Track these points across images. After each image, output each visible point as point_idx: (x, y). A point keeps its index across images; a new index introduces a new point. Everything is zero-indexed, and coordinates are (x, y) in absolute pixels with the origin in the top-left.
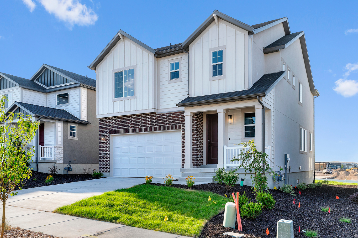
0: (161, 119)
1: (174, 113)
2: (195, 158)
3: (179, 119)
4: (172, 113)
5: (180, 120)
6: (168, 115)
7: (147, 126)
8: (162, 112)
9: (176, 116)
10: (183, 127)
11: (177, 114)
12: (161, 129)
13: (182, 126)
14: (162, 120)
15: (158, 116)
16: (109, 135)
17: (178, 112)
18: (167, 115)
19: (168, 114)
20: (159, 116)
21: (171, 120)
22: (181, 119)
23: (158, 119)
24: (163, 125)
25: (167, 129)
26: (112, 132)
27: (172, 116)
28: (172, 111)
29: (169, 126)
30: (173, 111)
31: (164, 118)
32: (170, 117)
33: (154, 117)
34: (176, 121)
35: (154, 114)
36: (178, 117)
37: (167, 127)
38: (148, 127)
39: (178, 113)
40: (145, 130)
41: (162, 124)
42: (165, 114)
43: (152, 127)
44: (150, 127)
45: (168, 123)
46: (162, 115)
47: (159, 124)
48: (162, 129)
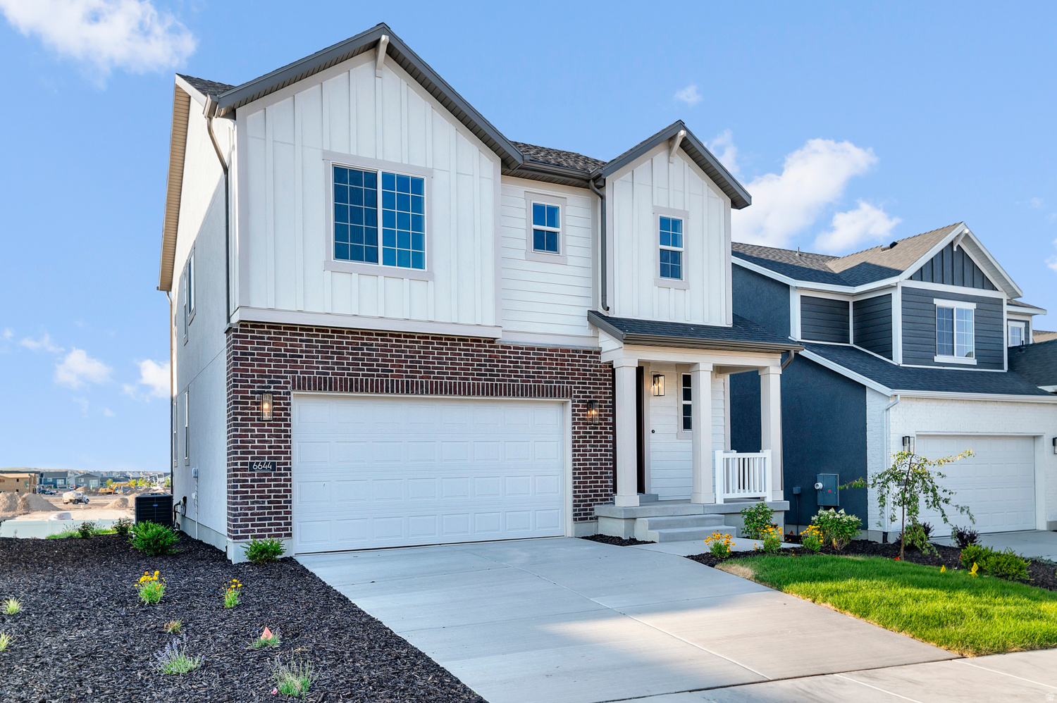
0: (510, 362)
1: (550, 350)
2: (609, 480)
3: (565, 369)
4: (545, 350)
5: (568, 374)
6: (534, 354)
7: (460, 379)
8: (515, 342)
9: (557, 360)
10: (577, 394)
11: (560, 355)
12: (509, 391)
13: (573, 390)
14: (512, 365)
15: (498, 352)
16: (289, 393)
17: (563, 348)
18: (529, 354)
19: (534, 349)
20: (505, 352)
21: (542, 368)
22: (572, 369)
23: (498, 361)
24: (517, 381)
25: (531, 393)
26: (301, 385)
27: (545, 359)
28: (545, 344)
29: (535, 386)
30: (548, 345)
31: (519, 360)
32: (538, 359)
33: (485, 351)
34: (557, 373)
35: (487, 344)
36: (562, 365)
37: (531, 388)
38: (467, 382)
39: (562, 351)
40: (452, 390)
41: (513, 378)
42: (522, 349)
43: (481, 382)
44: (471, 382)
45: (534, 377)
46: (512, 350)
47: (503, 376)
48: (514, 392)
